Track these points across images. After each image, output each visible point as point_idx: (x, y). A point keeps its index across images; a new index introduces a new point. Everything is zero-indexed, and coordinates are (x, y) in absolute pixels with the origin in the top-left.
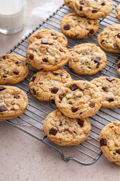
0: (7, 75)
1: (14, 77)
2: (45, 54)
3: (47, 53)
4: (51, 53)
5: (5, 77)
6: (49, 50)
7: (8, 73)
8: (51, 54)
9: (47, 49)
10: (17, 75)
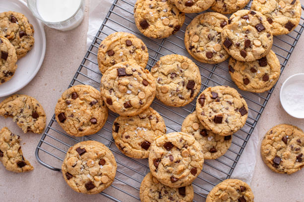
0: (84, 128)
1: (92, 128)
2: (126, 93)
3: (129, 92)
4: (133, 91)
5: (81, 130)
6: (129, 86)
7: (83, 124)
8: (132, 93)
9: (127, 86)
10: (96, 125)
